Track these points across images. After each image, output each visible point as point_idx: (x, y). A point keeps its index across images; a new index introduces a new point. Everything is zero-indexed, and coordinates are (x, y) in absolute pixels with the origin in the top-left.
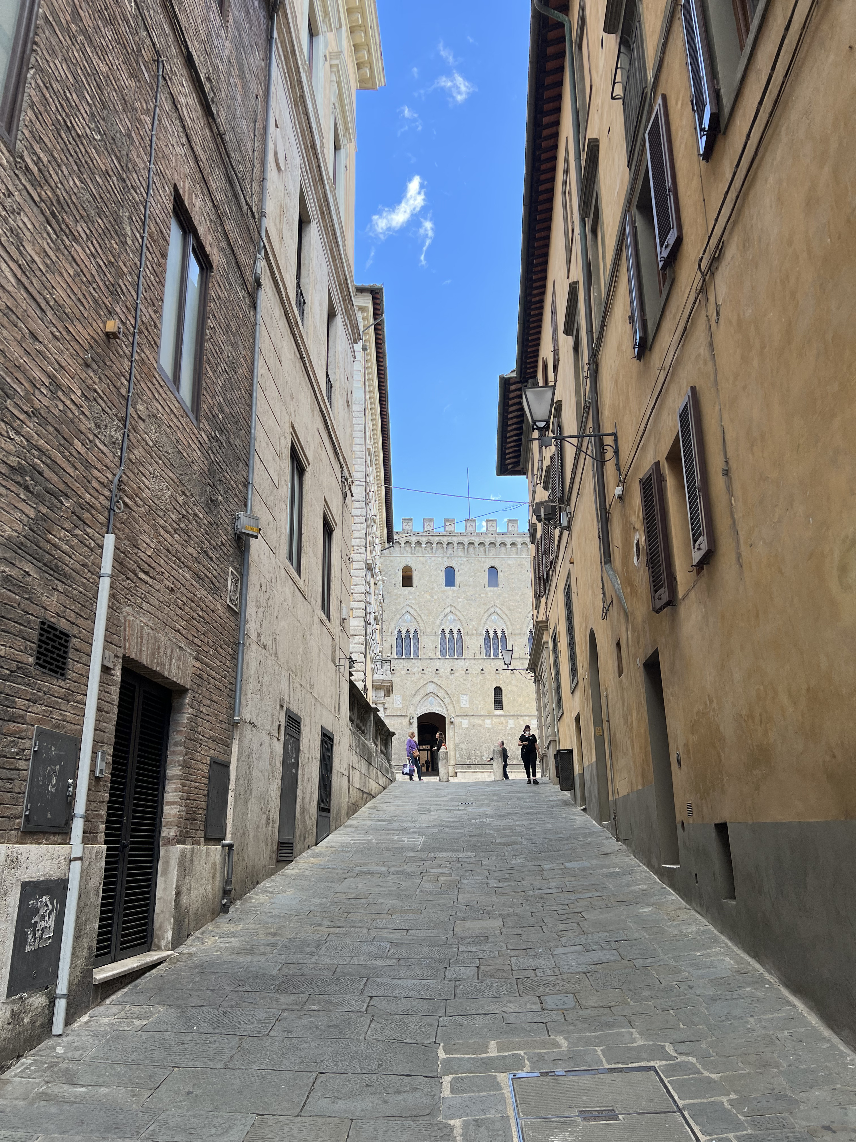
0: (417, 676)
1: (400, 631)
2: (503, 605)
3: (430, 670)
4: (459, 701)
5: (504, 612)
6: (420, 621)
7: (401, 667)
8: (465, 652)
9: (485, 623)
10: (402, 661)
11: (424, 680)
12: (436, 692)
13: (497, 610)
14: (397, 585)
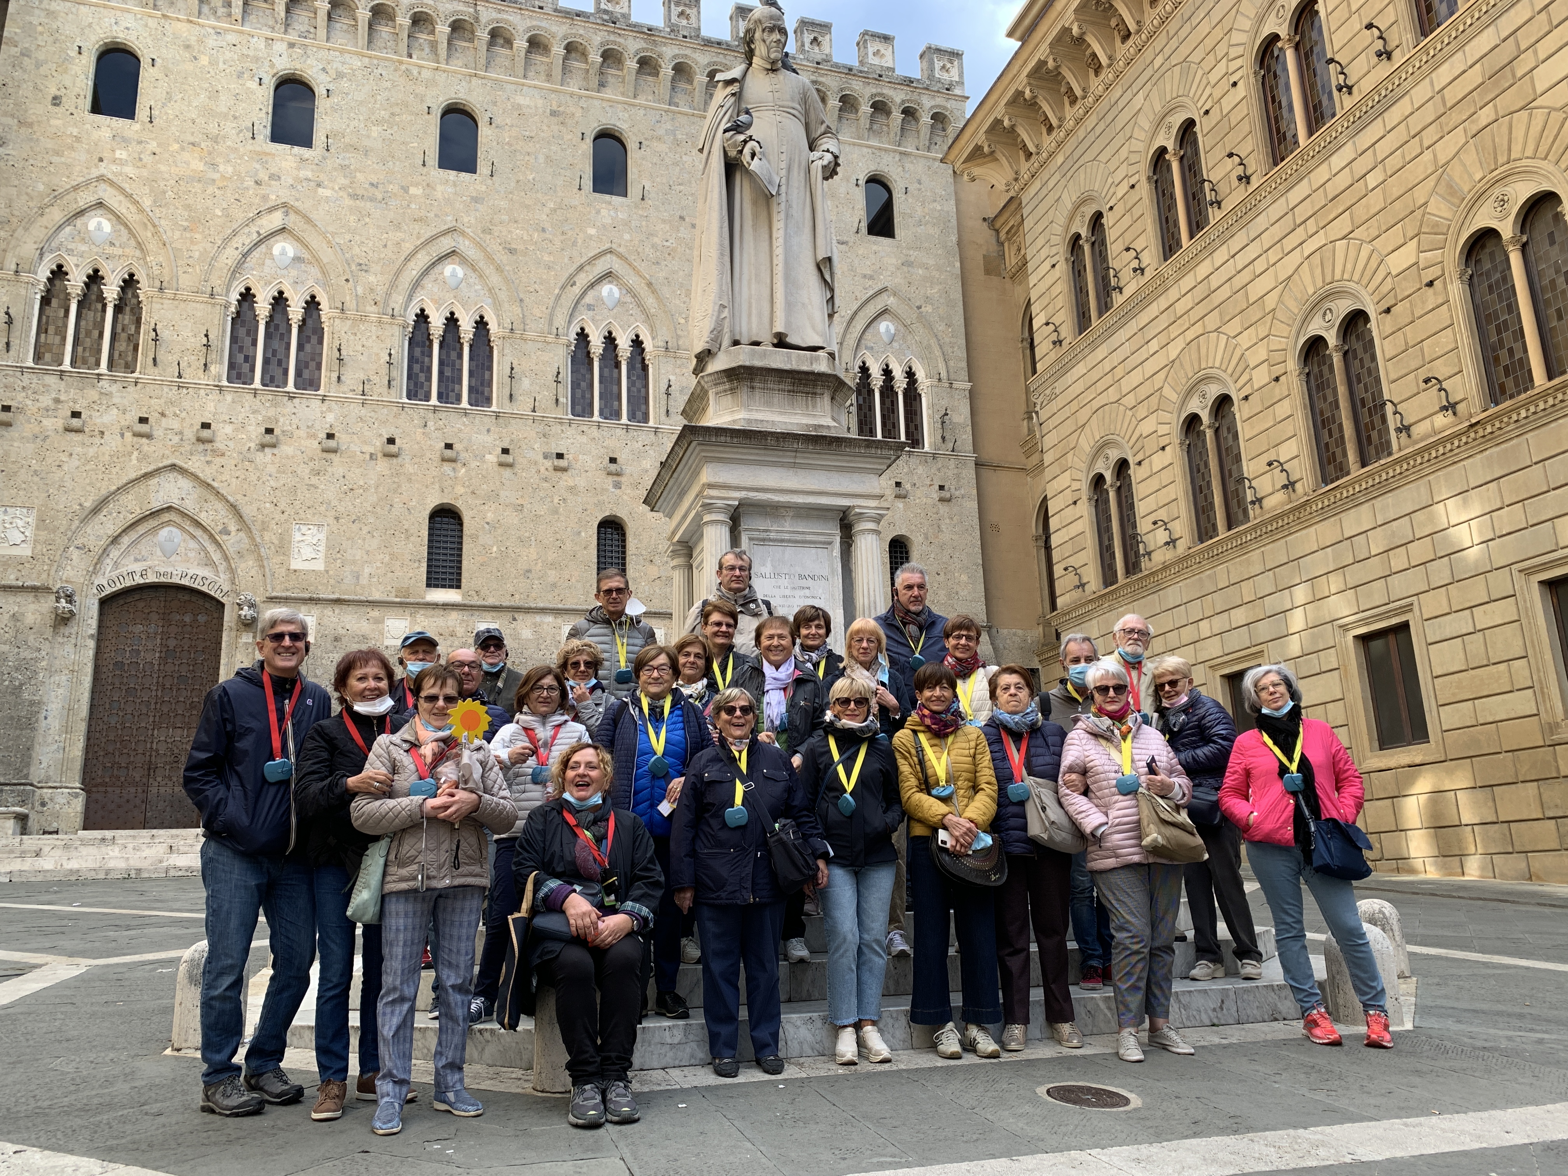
0: (113, 442)
1: (59, 273)
2: (487, 231)
3: (175, 425)
4: (283, 547)
5: (489, 258)
6: (152, 246)
7: (46, 401)
8: (326, 376)
9: (416, 285)
10: (52, 380)
11: (144, 458)
12: (190, 505)
13: (465, 246)
14: (68, 103)
